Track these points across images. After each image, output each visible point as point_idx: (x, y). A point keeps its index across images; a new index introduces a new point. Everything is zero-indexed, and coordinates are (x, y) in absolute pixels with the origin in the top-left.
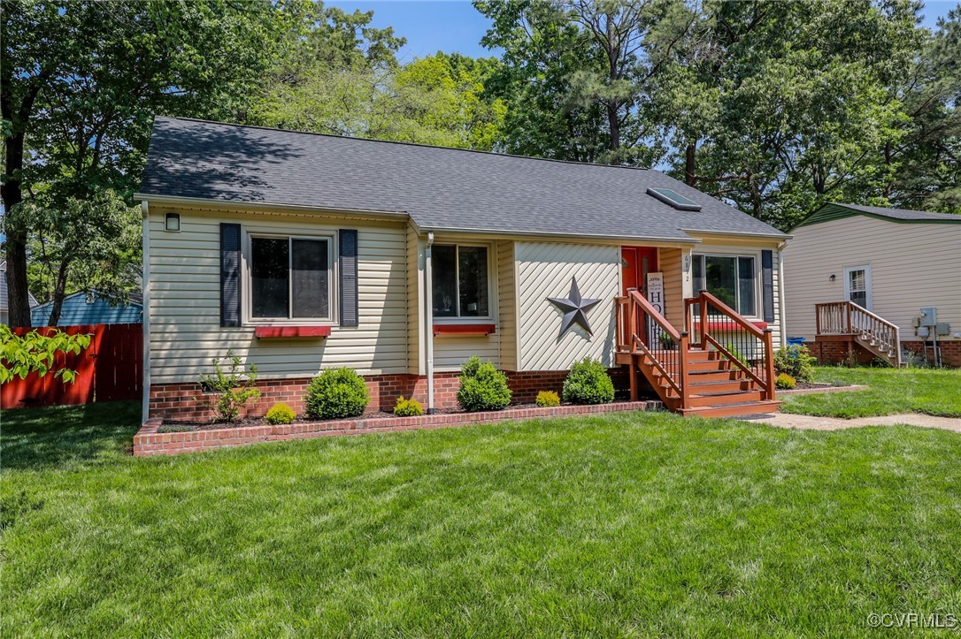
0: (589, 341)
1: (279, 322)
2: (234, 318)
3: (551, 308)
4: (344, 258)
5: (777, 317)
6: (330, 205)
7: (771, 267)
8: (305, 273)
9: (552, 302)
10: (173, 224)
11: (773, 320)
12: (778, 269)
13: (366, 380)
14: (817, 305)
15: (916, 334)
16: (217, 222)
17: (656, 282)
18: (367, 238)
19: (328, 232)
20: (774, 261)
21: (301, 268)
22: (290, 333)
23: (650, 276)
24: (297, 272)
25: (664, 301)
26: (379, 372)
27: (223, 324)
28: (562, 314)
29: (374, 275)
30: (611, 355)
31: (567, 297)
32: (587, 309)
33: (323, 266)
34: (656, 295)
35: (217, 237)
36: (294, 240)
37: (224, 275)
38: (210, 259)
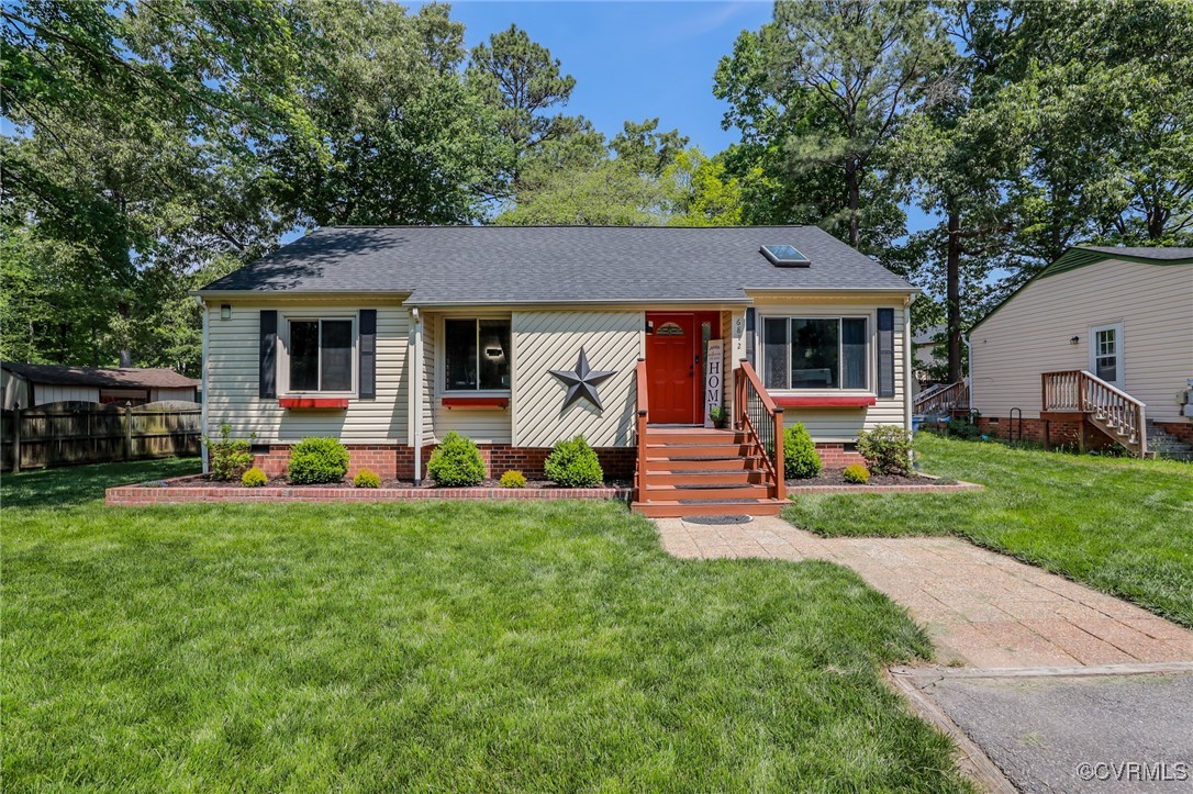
0: (599, 416)
1: (308, 395)
2: (270, 391)
3: (553, 381)
4: (364, 336)
5: (897, 390)
6: (349, 287)
7: (892, 329)
8: (332, 351)
9: (554, 374)
10: (226, 314)
11: (892, 395)
12: (904, 332)
13: (349, 449)
14: (1043, 375)
15: (1182, 413)
16: (259, 310)
17: (715, 351)
18: (385, 317)
19: (351, 313)
20: (896, 321)
21: (329, 347)
22: (307, 404)
23: (711, 343)
24: (326, 350)
25: (724, 373)
26: (394, 442)
27: (262, 396)
28: (567, 388)
29: (389, 349)
30: (628, 433)
31: (573, 369)
32: (595, 382)
33: (348, 344)
34: (714, 365)
35: (258, 322)
36: (323, 322)
37: (263, 354)
38: (253, 341)
